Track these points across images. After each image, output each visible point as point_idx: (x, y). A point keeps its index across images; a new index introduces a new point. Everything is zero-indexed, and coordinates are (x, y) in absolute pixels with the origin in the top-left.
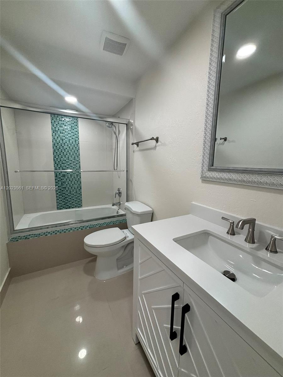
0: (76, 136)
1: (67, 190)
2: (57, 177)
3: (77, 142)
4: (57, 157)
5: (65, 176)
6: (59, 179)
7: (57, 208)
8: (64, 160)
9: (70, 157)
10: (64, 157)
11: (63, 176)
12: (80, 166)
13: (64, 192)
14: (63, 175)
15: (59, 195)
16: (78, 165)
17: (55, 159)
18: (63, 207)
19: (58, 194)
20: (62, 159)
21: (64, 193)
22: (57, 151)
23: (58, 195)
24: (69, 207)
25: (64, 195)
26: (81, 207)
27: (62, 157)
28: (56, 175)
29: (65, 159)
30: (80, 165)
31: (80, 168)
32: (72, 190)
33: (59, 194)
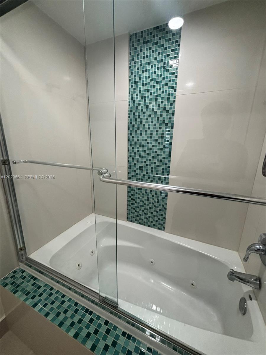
0: (170, 85)
1: (143, 194)
2: (130, 168)
3: (172, 98)
4: (133, 135)
5: (142, 170)
6: (133, 174)
7: (128, 218)
8: (143, 140)
9: (154, 134)
10: (143, 134)
11: (140, 170)
12: (170, 153)
13: (138, 196)
14: (140, 167)
15: (132, 199)
16: (167, 150)
17: (131, 137)
18: (136, 220)
19: (130, 197)
20: (141, 138)
21: (139, 198)
22: (134, 123)
23: (130, 199)
24: (144, 222)
25: (138, 201)
26: (164, 230)
27: (141, 134)
28: (130, 166)
29: (146, 138)
30: (170, 149)
31: (170, 156)
32: (150, 196)
33: (132, 197)
